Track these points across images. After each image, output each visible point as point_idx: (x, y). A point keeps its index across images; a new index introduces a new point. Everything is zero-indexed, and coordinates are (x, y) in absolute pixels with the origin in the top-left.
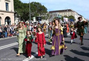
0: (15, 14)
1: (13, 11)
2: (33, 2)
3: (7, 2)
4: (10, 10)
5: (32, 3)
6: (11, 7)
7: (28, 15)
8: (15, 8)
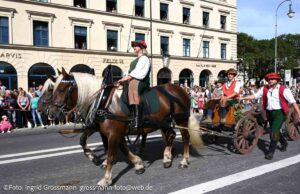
0: (238, 64)
1: (235, 59)
2: (283, 36)
3: (224, 42)
4: (228, 58)
5: (280, 39)
6: (232, 52)
7: (270, 66)
8: (239, 53)
